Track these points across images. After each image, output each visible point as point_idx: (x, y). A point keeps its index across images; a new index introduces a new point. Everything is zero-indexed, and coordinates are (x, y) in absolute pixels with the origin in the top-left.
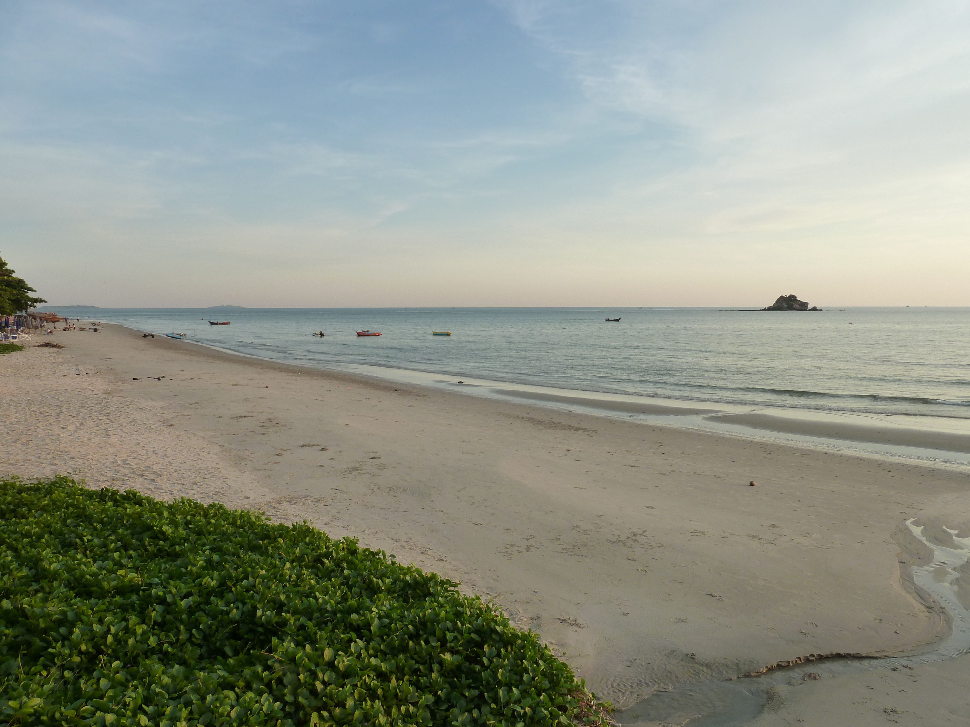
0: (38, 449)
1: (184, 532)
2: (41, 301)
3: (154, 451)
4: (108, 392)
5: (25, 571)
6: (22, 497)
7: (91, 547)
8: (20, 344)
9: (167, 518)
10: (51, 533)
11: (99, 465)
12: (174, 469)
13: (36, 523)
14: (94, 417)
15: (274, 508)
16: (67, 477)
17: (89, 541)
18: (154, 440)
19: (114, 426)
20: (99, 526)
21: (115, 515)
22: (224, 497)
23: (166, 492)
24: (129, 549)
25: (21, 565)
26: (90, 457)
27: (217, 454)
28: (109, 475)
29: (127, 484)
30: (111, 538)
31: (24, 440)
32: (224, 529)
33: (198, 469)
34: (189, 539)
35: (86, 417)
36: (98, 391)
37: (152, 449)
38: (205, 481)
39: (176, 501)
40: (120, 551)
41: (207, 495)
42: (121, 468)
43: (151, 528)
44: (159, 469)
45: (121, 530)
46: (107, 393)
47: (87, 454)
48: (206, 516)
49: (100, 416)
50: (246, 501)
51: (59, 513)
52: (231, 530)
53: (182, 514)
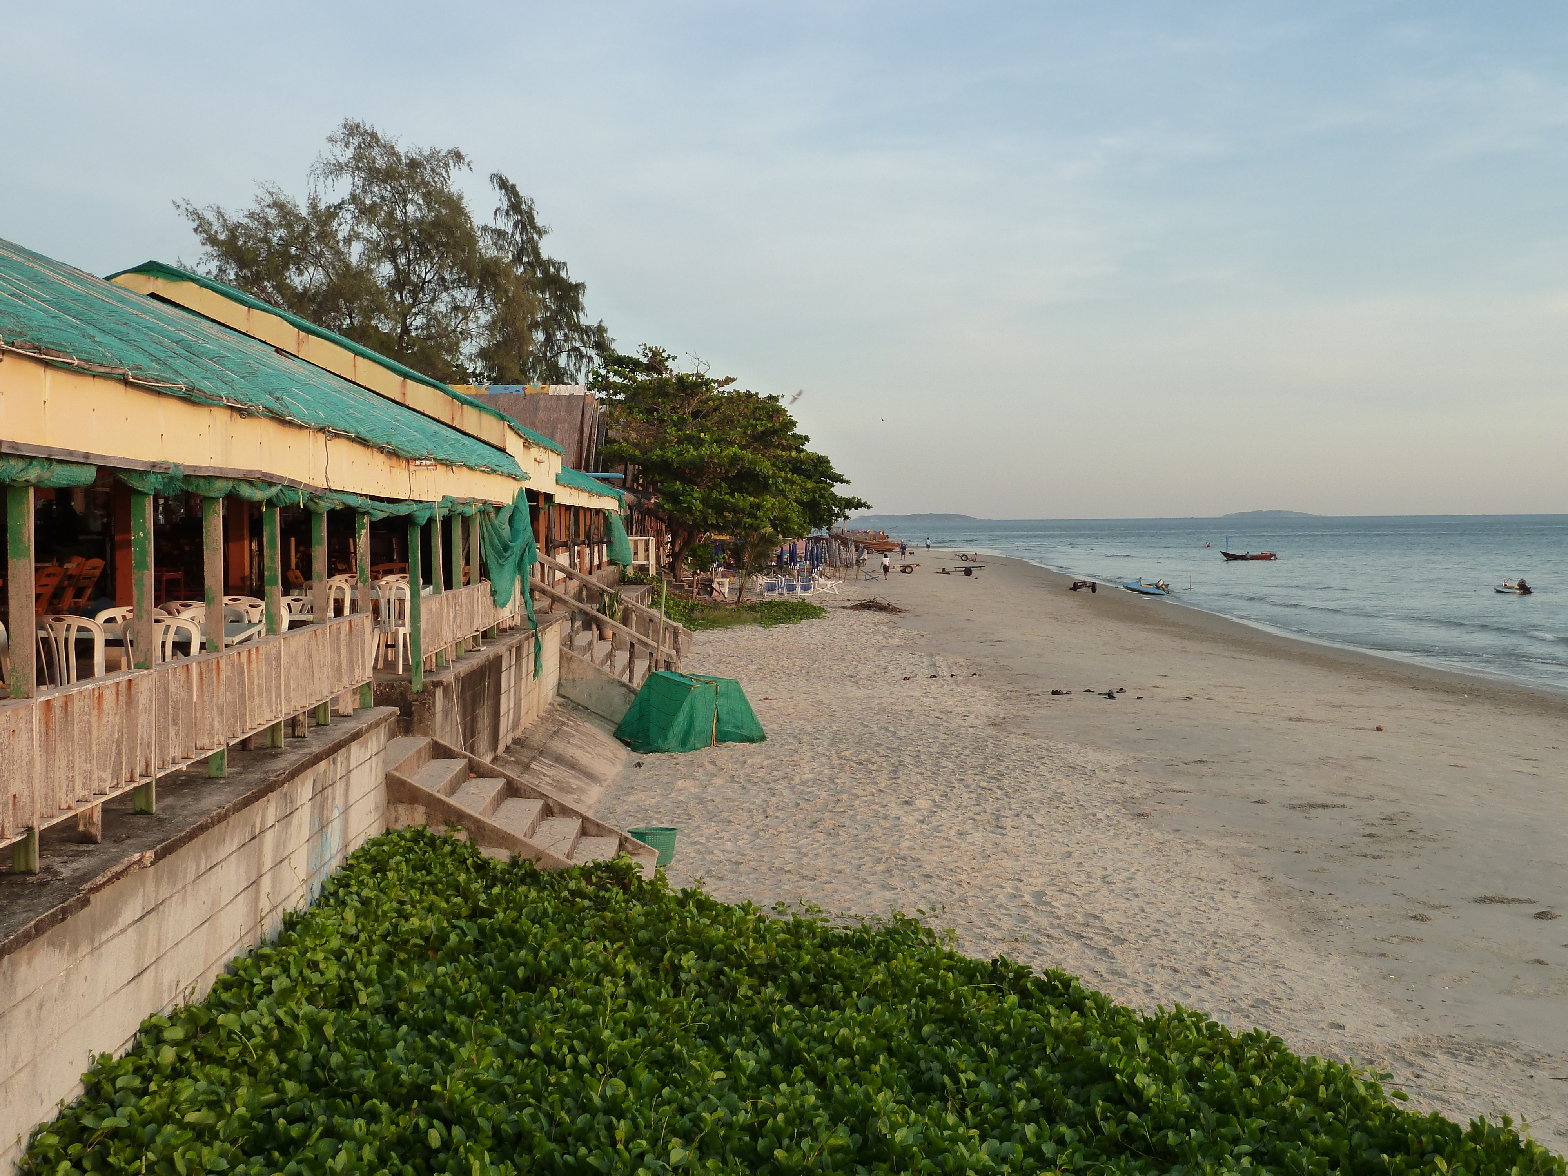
0: (856, 848)
1: (1185, 1097)
2: (859, 505)
3: (1104, 878)
4: (997, 721)
5: (841, 1137)
6: (832, 959)
7: (976, 1100)
8: (816, 604)
9: (1144, 1056)
10: (890, 1052)
11: (984, 900)
12: (1152, 927)
13: (861, 1025)
14: (970, 781)
15: (1411, 1065)
16: (917, 921)
17: (971, 1085)
18: (1103, 849)
19: (1013, 806)
20: (992, 1053)
21: (1026, 1029)
22: (1278, 1016)
23: (1134, 984)
24: (1058, 1119)
25: (835, 1120)
26: (964, 877)
27: (1255, 900)
28: (1005, 926)
29: (1045, 954)
30: (1018, 1085)
31: (828, 824)
32: (1286, 1104)
33: (1211, 936)
34: (1198, 1118)
35: (952, 778)
36: (977, 718)
37: (1099, 872)
38: (1227, 968)
39: (1162, 1012)
40: (1037, 1123)
41: (1235, 1005)
42: (1031, 913)
43: (1107, 1074)
44: (1116, 925)
45: (1040, 1068)
46: (996, 725)
47: (959, 871)
48: (1236, 1061)
49: (984, 781)
50: (1334, 1036)
51: (905, 1007)
52: (1304, 1110)
53: (1179, 1048)
